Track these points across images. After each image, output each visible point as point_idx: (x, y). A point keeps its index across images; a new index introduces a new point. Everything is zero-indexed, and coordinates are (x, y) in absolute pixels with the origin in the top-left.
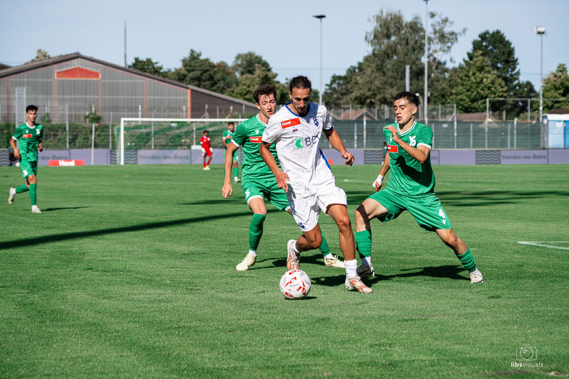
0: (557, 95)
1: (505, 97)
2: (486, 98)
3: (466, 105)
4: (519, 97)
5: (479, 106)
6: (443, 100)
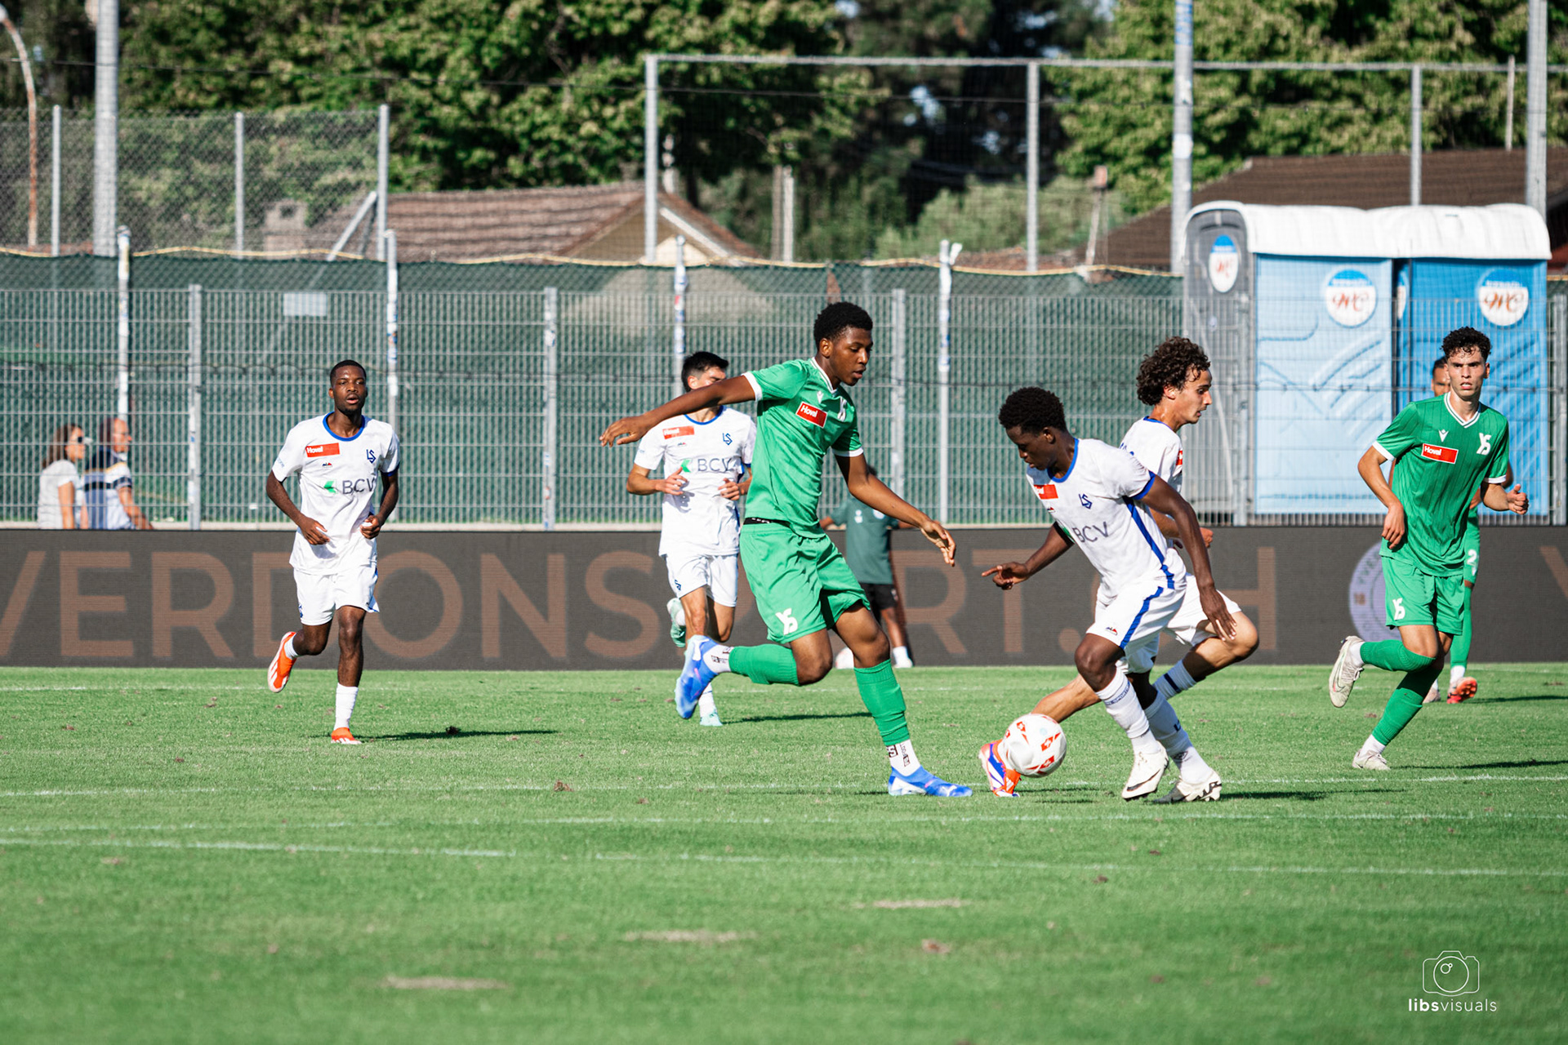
0: (1287, 25)
1: (811, 41)
2: (632, 43)
3: (447, 113)
4: (922, 47)
5: (571, 125)
6: (232, 62)
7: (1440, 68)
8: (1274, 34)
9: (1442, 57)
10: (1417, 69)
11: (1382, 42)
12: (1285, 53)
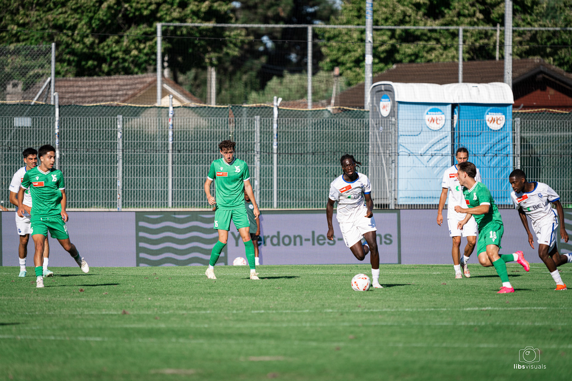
0: (410, 11)
1: (223, 18)
2: (152, 18)
3: (78, 46)
4: (266, 20)
5: (127, 51)
7: (470, 28)
8: (405, 15)
9: (471, 24)
10: (461, 29)
11: (448, 18)
12: (408, 22)
